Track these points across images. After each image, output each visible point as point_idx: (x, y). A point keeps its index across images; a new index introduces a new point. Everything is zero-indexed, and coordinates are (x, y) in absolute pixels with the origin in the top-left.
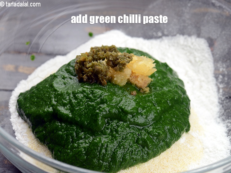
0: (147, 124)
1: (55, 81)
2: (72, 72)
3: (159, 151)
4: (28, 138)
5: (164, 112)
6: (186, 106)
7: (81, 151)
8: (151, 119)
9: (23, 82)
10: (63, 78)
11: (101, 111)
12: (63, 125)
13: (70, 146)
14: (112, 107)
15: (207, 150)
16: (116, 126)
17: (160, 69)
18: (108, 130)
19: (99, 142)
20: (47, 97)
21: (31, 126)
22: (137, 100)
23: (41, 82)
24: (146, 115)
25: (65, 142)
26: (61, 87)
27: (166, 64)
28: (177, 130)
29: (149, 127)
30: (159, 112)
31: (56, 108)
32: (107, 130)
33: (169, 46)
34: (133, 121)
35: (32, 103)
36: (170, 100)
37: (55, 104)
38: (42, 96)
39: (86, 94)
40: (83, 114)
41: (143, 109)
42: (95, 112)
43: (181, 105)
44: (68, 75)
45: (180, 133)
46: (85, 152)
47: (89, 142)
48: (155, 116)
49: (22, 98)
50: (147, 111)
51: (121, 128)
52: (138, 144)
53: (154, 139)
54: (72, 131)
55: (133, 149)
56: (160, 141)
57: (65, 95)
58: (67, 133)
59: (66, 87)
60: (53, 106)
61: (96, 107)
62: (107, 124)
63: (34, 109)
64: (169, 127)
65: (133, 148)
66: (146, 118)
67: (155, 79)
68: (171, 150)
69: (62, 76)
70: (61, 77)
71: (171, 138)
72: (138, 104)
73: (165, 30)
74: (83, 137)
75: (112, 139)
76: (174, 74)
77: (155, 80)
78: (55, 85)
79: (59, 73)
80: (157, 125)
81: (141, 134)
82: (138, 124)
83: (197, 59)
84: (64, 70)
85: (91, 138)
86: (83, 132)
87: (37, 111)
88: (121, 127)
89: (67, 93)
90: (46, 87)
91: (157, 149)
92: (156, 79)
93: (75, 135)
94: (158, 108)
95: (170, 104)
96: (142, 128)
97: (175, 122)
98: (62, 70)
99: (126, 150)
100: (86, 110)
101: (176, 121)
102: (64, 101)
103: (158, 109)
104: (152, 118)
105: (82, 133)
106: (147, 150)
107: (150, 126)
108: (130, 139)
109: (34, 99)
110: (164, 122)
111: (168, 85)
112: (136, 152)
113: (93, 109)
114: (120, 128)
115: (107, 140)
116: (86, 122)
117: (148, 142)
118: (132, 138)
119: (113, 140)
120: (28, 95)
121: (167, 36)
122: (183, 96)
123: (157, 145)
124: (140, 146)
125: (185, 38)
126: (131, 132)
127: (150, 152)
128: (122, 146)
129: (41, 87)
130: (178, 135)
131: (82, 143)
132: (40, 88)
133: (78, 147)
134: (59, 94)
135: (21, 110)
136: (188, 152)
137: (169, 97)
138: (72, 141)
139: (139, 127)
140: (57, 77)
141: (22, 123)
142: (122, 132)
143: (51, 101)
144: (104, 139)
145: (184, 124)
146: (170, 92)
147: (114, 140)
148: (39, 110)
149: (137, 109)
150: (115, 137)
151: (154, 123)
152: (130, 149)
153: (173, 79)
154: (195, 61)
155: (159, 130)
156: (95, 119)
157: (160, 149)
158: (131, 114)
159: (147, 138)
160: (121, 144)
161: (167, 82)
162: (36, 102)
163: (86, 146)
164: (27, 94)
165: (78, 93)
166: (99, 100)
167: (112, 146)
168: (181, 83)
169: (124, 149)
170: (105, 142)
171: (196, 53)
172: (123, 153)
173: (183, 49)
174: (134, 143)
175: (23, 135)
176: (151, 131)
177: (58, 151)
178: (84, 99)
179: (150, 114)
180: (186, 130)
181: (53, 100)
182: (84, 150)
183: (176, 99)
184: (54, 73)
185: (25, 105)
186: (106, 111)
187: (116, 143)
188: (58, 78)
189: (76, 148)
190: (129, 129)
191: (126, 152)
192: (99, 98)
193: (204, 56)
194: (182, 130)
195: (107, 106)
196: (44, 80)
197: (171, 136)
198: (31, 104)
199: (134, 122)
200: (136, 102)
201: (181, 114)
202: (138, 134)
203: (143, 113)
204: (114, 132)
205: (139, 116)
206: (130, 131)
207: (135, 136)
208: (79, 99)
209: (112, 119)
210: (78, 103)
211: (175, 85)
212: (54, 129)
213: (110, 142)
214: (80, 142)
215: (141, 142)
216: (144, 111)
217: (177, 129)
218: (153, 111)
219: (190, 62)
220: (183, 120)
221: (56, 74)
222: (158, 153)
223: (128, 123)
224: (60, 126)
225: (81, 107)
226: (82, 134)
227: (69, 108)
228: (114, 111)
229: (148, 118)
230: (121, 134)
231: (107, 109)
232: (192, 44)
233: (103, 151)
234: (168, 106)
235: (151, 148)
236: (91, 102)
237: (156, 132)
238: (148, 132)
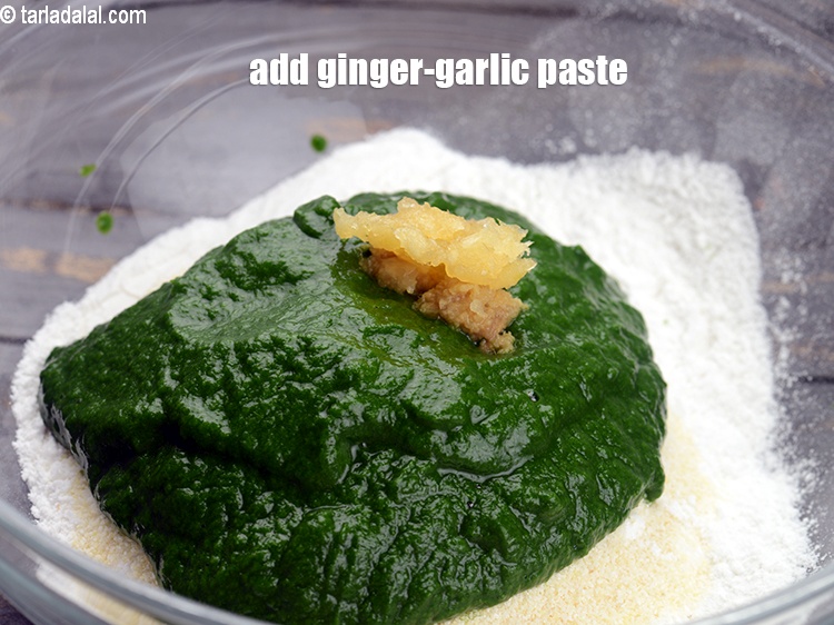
0: (504, 465)
1: (176, 306)
2: (242, 275)
3: (542, 565)
4: (76, 509)
5: (565, 422)
6: (649, 404)
7: (259, 559)
8: (518, 450)
9: (66, 310)
10: (205, 297)
11: (337, 415)
12: (199, 463)
13: (220, 542)
14: (378, 402)
15: (723, 567)
16: (388, 471)
17: (557, 269)
18: (360, 484)
19: (326, 529)
20: (146, 361)
21: (87, 467)
22: (468, 379)
23: (129, 310)
24: (498, 433)
25: (203, 526)
26: (197, 328)
27: (578, 252)
28: (614, 492)
29: (510, 478)
30: (547, 423)
31: (176, 401)
32: (356, 487)
33: (602, 189)
34: (451, 453)
35: (94, 385)
36: (589, 383)
37: (174, 387)
38: (129, 360)
39: (284, 354)
40: (269, 426)
41: (490, 412)
42: (312, 418)
43: (631, 400)
44: (226, 287)
45: (625, 503)
46: (273, 564)
47: (288, 528)
48: (532, 438)
49: (58, 368)
50: (504, 420)
51: (407, 480)
52: (470, 538)
53: (526, 523)
54: (229, 485)
55: (448, 557)
56: (550, 528)
57: (208, 356)
58: (212, 492)
59: (215, 327)
60: (164, 394)
61: (316, 399)
62: (355, 462)
63: (96, 406)
64: (582, 478)
65: (449, 551)
66: (500, 443)
67: (536, 302)
68: (588, 563)
69: (204, 289)
70: (200, 291)
71: (590, 517)
72: (469, 391)
73: (589, 132)
74: (269, 508)
75: (373, 519)
76: (610, 287)
77: (536, 306)
78: (177, 320)
79: (192, 276)
80: (538, 472)
81: (478, 502)
82: (468, 466)
83: (702, 239)
84: (210, 266)
85: (299, 513)
86: (268, 490)
87: (107, 414)
88: (408, 473)
89: (218, 348)
90: (142, 326)
91: (538, 557)
92: (540, 302)
93: (241, 502)
94: (543, 408)
95: (590, 396)
96: (482, 479)
97: (605, 460)
98: (203, 265)
99: (424, 559)
100: (284, 410)
101: (611, 459)
102: (203, 377)
103: (544, 414)
104: (519, 444)
105: (267, 495)
106: (500, 559)
107: (515, 472)
108: (440, 520)
109: (101, 370)
110: (565, 459)
111: (583, 327)
112: (459, 567)
113: (307, 407)
114: (404, 480)
115: (355, 523)
116: (279, 455)
117: (504, 530)
118: (445, 516)
119: (376, 521)
120: (78, 356)
121: (593, 152)
122: (637, 367)
123: (536, 544)
124: (474, 547)
125: (661, 163)
126: (445, 493)
127: (512, 567)
128: (407, 543)
129: (127, 325)
130: (616, 508)
131: (263, 531)
132: (122, 331)
133: (248, 546)
134: (188, 350)
135: (54, 408)
136: (655, 571)
137: (588, 370)
138: (228, 523)
139: (474, 478)
140: (185, 292)
141: (57, 455)
142: (411, 491)
143: (159, 378)
144: (344, 519)
145: (639, 470)
146: (590, 352)
147: (382, 521)
148: (116, 409)
149: (468, 410)
150: (385, 512)
151: (528, 463)
152: (440, 555)
153: (604, 306)
154: (695, 245)
155: (546, 489)
156: (315, 443)
157: (550, 559)
158: (442, 430)
159: (502, 515)
160: (405, 538)
161: (579, 315)
162: (107, 381)
163: (278, 541)
164: (75, 350)
165: (255, 349)
166: (328, 374)
167: (372, 546)
168: (634, 320)
169: (417, 557)
170: (348, 530)
171: (696, 216)
172: (413, 571)
173: (652, 200)
174: (453, 533)
175: (57, 500)
176: (517, 492)
177: (179, 557)
178: (278, 372)
179: (512, 430)
180: (647, 491)
181: (167, 372)
182: (272, 557)
183: (610, 376)
184: (178, 279)
185: (66, 390)
186: (352, 416)
187: (387, 533)
188: (189, 295)
189: (241, 547)
190: (434, 482)
191: (421, 565)
192: (328, 367)
193: (726, 228)
194: (633, 490)
195: (358, 398)
196: (139, 303)
197: (592, 510)
198: (89, 387)
199: (455, 456)
200: (464, 385)
201: (628, 433)
202: (467, 500)
203: (489, 426)
204: (382, 493)
205: (472, 438)
206: (440, 490)
207: (457, 508)
208: (258, 371)
209: (375, 447)
210: (255, 384)
211: (608, 326)
212: (166, 479)
213: (365, 527)
214: (256, 526)
215: (477, 531)
216: (491, 419)
217: (612, 485)
218: (525, 419)
219: (677, 247)
220: (637, 454)
221: (181, 282)
222: (541, 571)
223: (434, 460)
224: (186, 468)
225: (266, 402)
226: (265, 499)
227: (221, 401)
228: (381, 415)
229: (508, 444)
230: (404, 499)
231: (358, 409)
232: (685, 183)
233: (341, 560)
234: (581, 400)
235: (514, 552)
236: (301, 382)
237: (535, 496)
238: (503, 495)
